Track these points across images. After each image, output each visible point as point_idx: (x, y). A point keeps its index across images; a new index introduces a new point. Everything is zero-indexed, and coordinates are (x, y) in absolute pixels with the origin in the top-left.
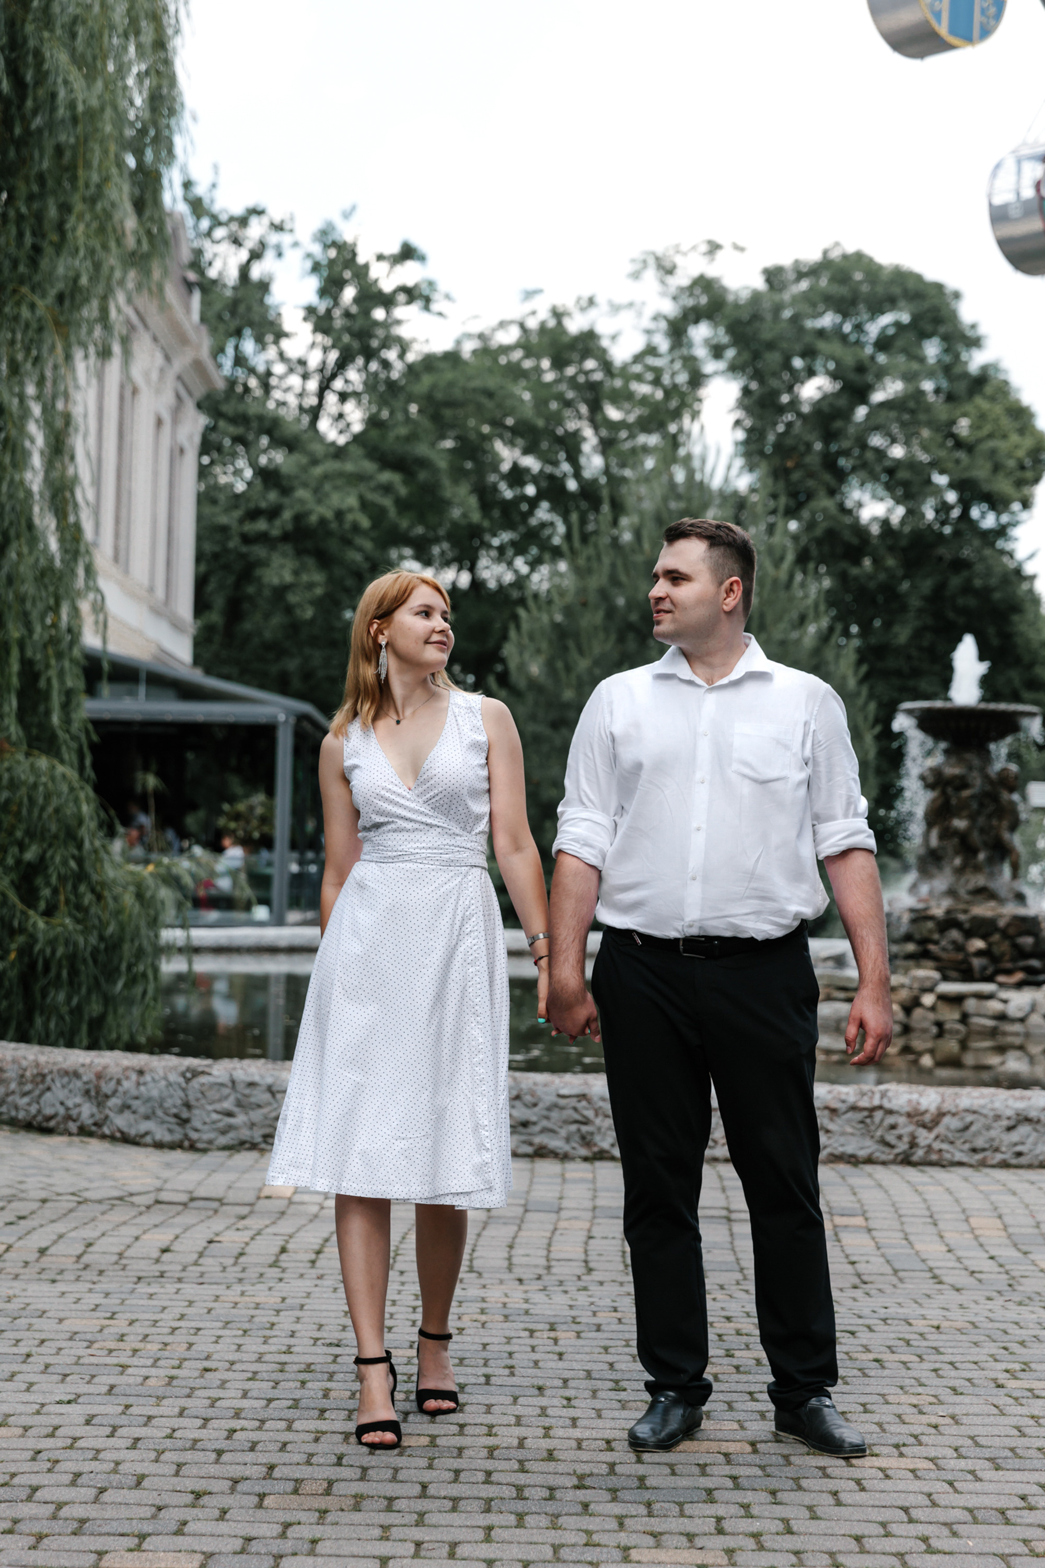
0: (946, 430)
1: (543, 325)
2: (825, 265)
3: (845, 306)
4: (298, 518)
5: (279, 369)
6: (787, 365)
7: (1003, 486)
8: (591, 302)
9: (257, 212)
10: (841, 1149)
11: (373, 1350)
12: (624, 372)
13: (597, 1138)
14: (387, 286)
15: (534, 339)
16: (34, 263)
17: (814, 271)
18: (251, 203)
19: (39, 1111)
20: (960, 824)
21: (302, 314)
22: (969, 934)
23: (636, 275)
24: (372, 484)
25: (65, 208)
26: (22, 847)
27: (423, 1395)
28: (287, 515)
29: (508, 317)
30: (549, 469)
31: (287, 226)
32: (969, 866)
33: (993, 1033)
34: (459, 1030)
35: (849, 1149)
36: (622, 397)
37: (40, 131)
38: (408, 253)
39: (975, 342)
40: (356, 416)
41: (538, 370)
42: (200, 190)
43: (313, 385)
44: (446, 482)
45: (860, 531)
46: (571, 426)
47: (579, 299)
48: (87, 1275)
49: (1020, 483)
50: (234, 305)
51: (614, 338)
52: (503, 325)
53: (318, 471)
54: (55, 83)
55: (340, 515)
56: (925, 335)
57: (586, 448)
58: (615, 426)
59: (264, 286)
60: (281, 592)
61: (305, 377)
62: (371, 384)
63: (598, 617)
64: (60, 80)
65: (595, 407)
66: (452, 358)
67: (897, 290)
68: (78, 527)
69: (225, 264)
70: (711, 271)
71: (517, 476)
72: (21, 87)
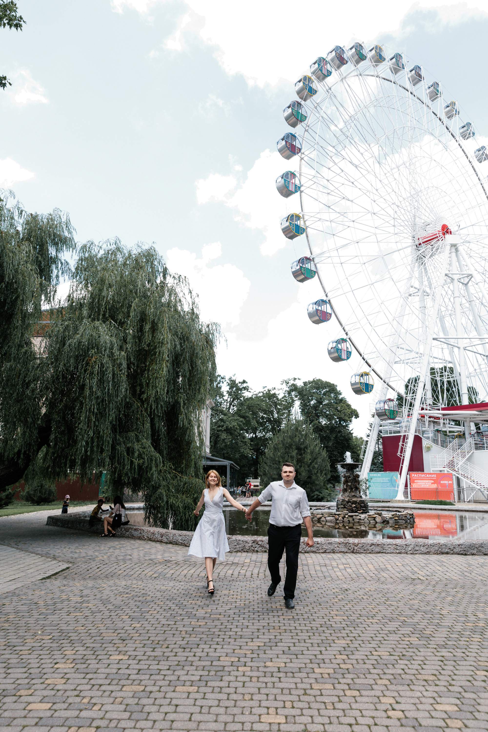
0: (336, 409)
1: (267, 392)
2: (314, 381)
3: (318, 388)
4: (226, 427)
5: (223, 402)
6: (308, 398)
7: (347, 418)
8: (274, 388)
10: (341, 550)
12: (281, 400)
14: (241, 387)
15: (265, 395)
17: (312, 382)
20: (349, 484)
21: (227, 392)
22: (352, 504)
23: (282, 384)
24: (238, 420)
25: (200, 387)
26: (194, 495)
28: (225, 426)
29: (261, 391)
30: (268, 417)
31: (224, 378)
32: (352, 491)
33: (359, 522)
36: (280, 404)
37: (196, 375)
38: (244, 382)
39: (340, 394)
40: (235, 409)
41: (266, 400)
43: (228, 404)
44: (251, 419)
45: (322, 426)
46: (272, 409)
47: (272, 388)
48: (221, 580)
49: (349, 418)
51: (279, 394)
53: (230, 418)
55: (234, 426)
56: (331, 393)
57: (275, 413)
58: (279, 409)
59: (220, 388)
60: (224, 440)
62: (239, 403)
63: (281, 446)
64: (199, 366)
65: (276, 406)
66: (252, 398)
67: (326, 385)
68: (203, 439)
70: (294, 383)
71: (263, 418)
72: (192, 368)
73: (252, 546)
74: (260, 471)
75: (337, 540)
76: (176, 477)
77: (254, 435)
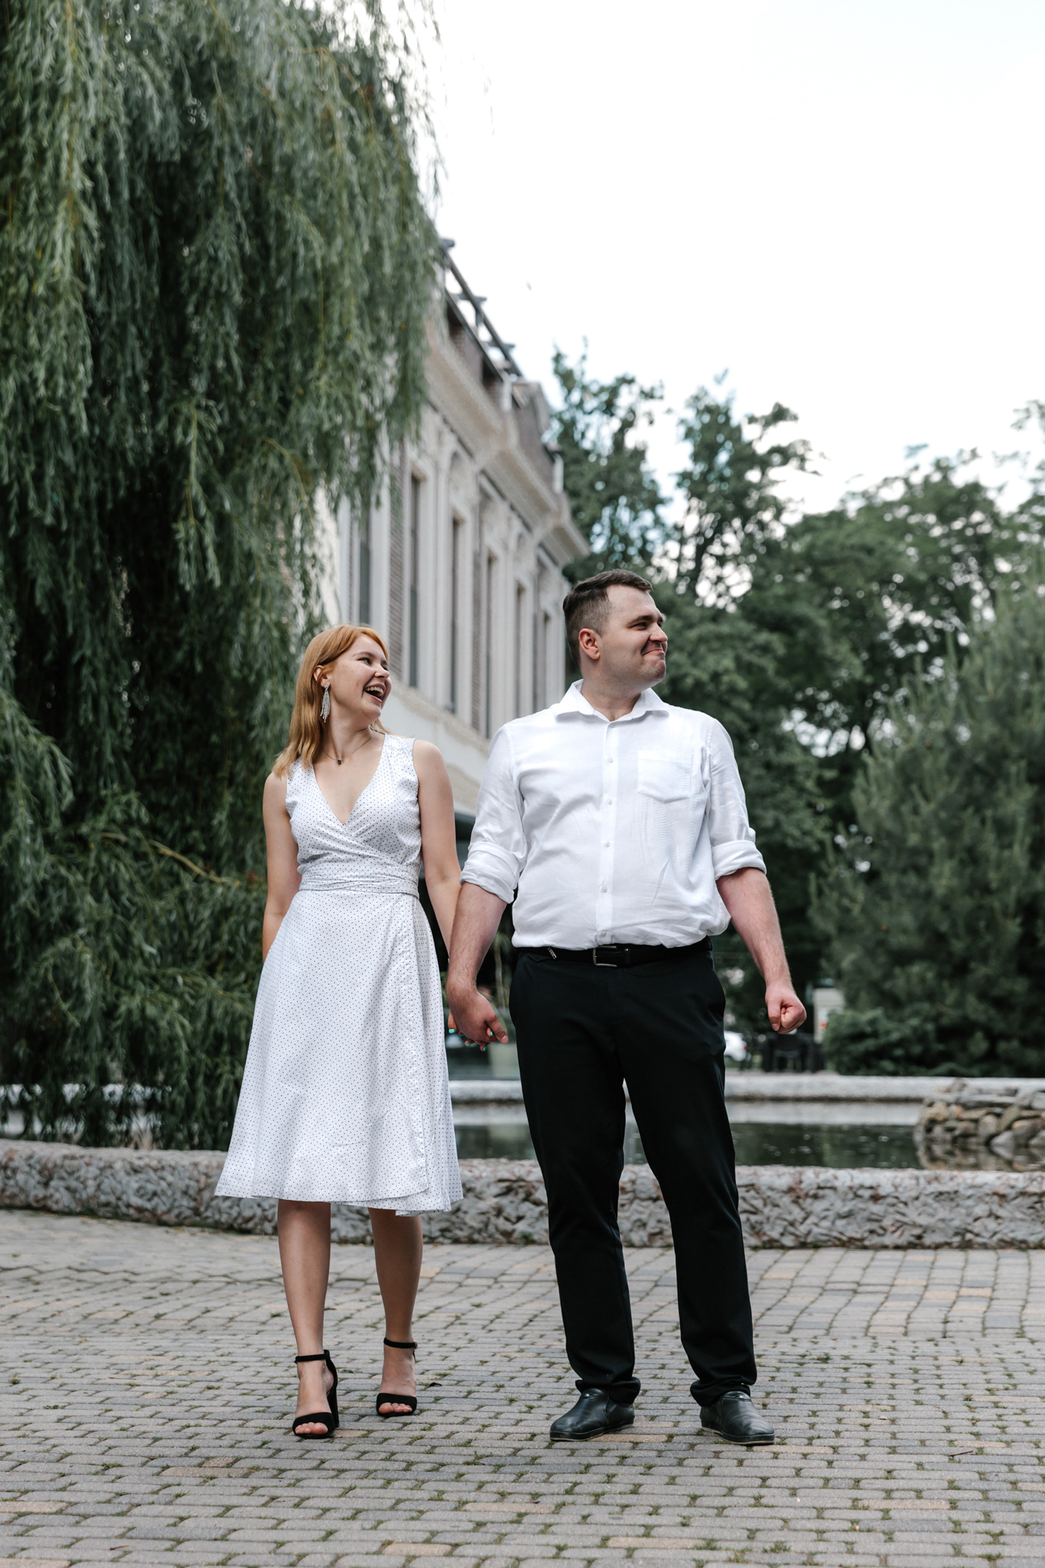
1: (927, 480)
5: (653, 535)
8: (974, 454)
9: (627, 381)
10: (1012, 1235)
11: (310, 1349)
12: (1010, 524)
13: (766, 1228)
14: (761, 448)
15: (919, 494)
16: (283, 416)
18: (620, 373)
19: (239, 1214)
21: (674, 480)
23: (1019, 426)
24: (750, 645)
25: (309, 361)
27: (383, 1398)
29: (892, 475)
30: (939, 624)
31: (657, 393)
34: (394, 1044)
35: (1020, 1235)
36: (1012, 548)
37: (283, 289)
38: (780, 414)
41: (925, 525)
42: (570, 363)
43: (690, 550)
44: (826, 640)
46: (959, 579)
47: (961, 452)
50: (606, 475)
51: (1000, 489)
52: (887, 482)
53: (693, 634)
54: (295, 243)
55: (716, 677)
57: (977, 602)
58: (1003, 577)
59: (639, 455)
61: (682, 542)
62: (748, 546)
63: (942, 761)
64: (300, 239)
65: (985, 559)
66: (837, 518)
69: (598, 433)
71: (908, 633)
72: (264, 249)
73: (499, 1211)
74: (822, 910)
75: (990, 1178)
76: (178, 882)
77: (858, 740)
